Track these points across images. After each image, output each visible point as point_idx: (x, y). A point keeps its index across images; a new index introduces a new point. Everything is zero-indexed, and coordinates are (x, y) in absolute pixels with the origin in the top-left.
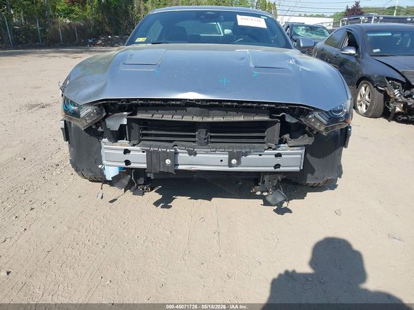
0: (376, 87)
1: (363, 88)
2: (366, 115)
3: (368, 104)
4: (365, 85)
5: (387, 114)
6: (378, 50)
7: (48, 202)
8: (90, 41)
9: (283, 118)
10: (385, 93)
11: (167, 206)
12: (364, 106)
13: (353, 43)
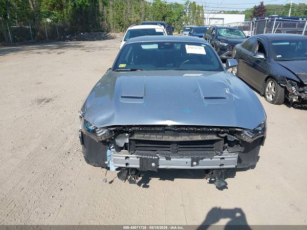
0: (279, 84)
1: (270, 83)
2: (272, 102)
3: (274, 95)
4: (271, 81)
5: (288, 103)
6: (280, 56)
7: (70, 184)
8: (68, 37)
9: (225, 138)
10: (285, 88)
11: (146, 186)
12: (271, 96)
13: (262, 50)
